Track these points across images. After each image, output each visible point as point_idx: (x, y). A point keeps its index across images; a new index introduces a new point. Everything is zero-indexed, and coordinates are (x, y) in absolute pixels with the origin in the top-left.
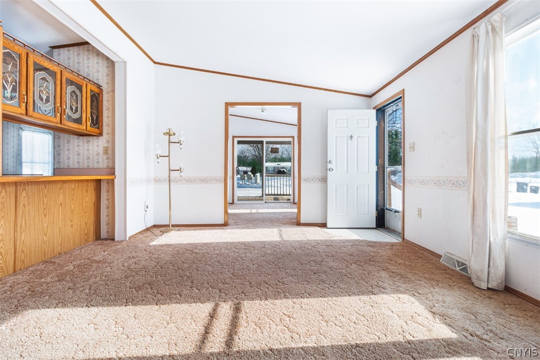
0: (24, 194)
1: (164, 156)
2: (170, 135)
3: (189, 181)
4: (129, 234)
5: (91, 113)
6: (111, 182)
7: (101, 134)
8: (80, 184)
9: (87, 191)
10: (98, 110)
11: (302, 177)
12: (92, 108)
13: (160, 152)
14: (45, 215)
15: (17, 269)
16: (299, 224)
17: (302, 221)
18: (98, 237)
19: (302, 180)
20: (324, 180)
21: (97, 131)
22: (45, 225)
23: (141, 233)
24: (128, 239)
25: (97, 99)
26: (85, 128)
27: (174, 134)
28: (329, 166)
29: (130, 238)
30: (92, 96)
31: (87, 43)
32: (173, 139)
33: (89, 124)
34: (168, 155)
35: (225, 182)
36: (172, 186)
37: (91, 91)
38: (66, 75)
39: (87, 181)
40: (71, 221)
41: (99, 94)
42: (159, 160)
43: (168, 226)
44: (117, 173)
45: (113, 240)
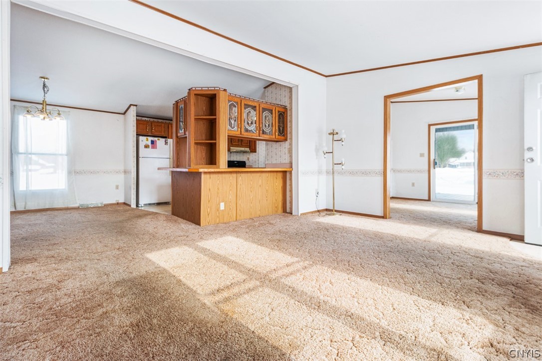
0: (240, 178)
1: (329, 153)
2: (333, 135)
3: (352, 173)
4: (300, 212)
5: (279, 126)
6: (291, 172)
7: (286, 140)
8: (272, 174)
9: (276, 178)
10: (283, 123)
11: (483, 171)
12: (279, 123)
13: (326, 150)
14: (251, 192)
15: (238, 219)
16: (480, 230)
17: (484, 228)
18: (285, 211)
19: (484, 174)
20: (521, 174)
21: (283, 138)
22: (251, 197)
23: (312, 212)
24: (299, 215)
25: (283, 116)
26: (274, 137)
27: (337, 133)
28: (528, 155)
29: (301, 214)
30: (279, 115)
31: (273, 83)
32: (336, 137)
33: (277, 134)
34: (332, 151)
35: (384, 175)
36: (335, 177)
37: (279, 111)
38: (262, 106)
39: (277, 172)
40: (267, 197)
41: (284, 113)
42: (325, 156)
43: (332, 211)
44: (293, 167)
45: (292, 214)
